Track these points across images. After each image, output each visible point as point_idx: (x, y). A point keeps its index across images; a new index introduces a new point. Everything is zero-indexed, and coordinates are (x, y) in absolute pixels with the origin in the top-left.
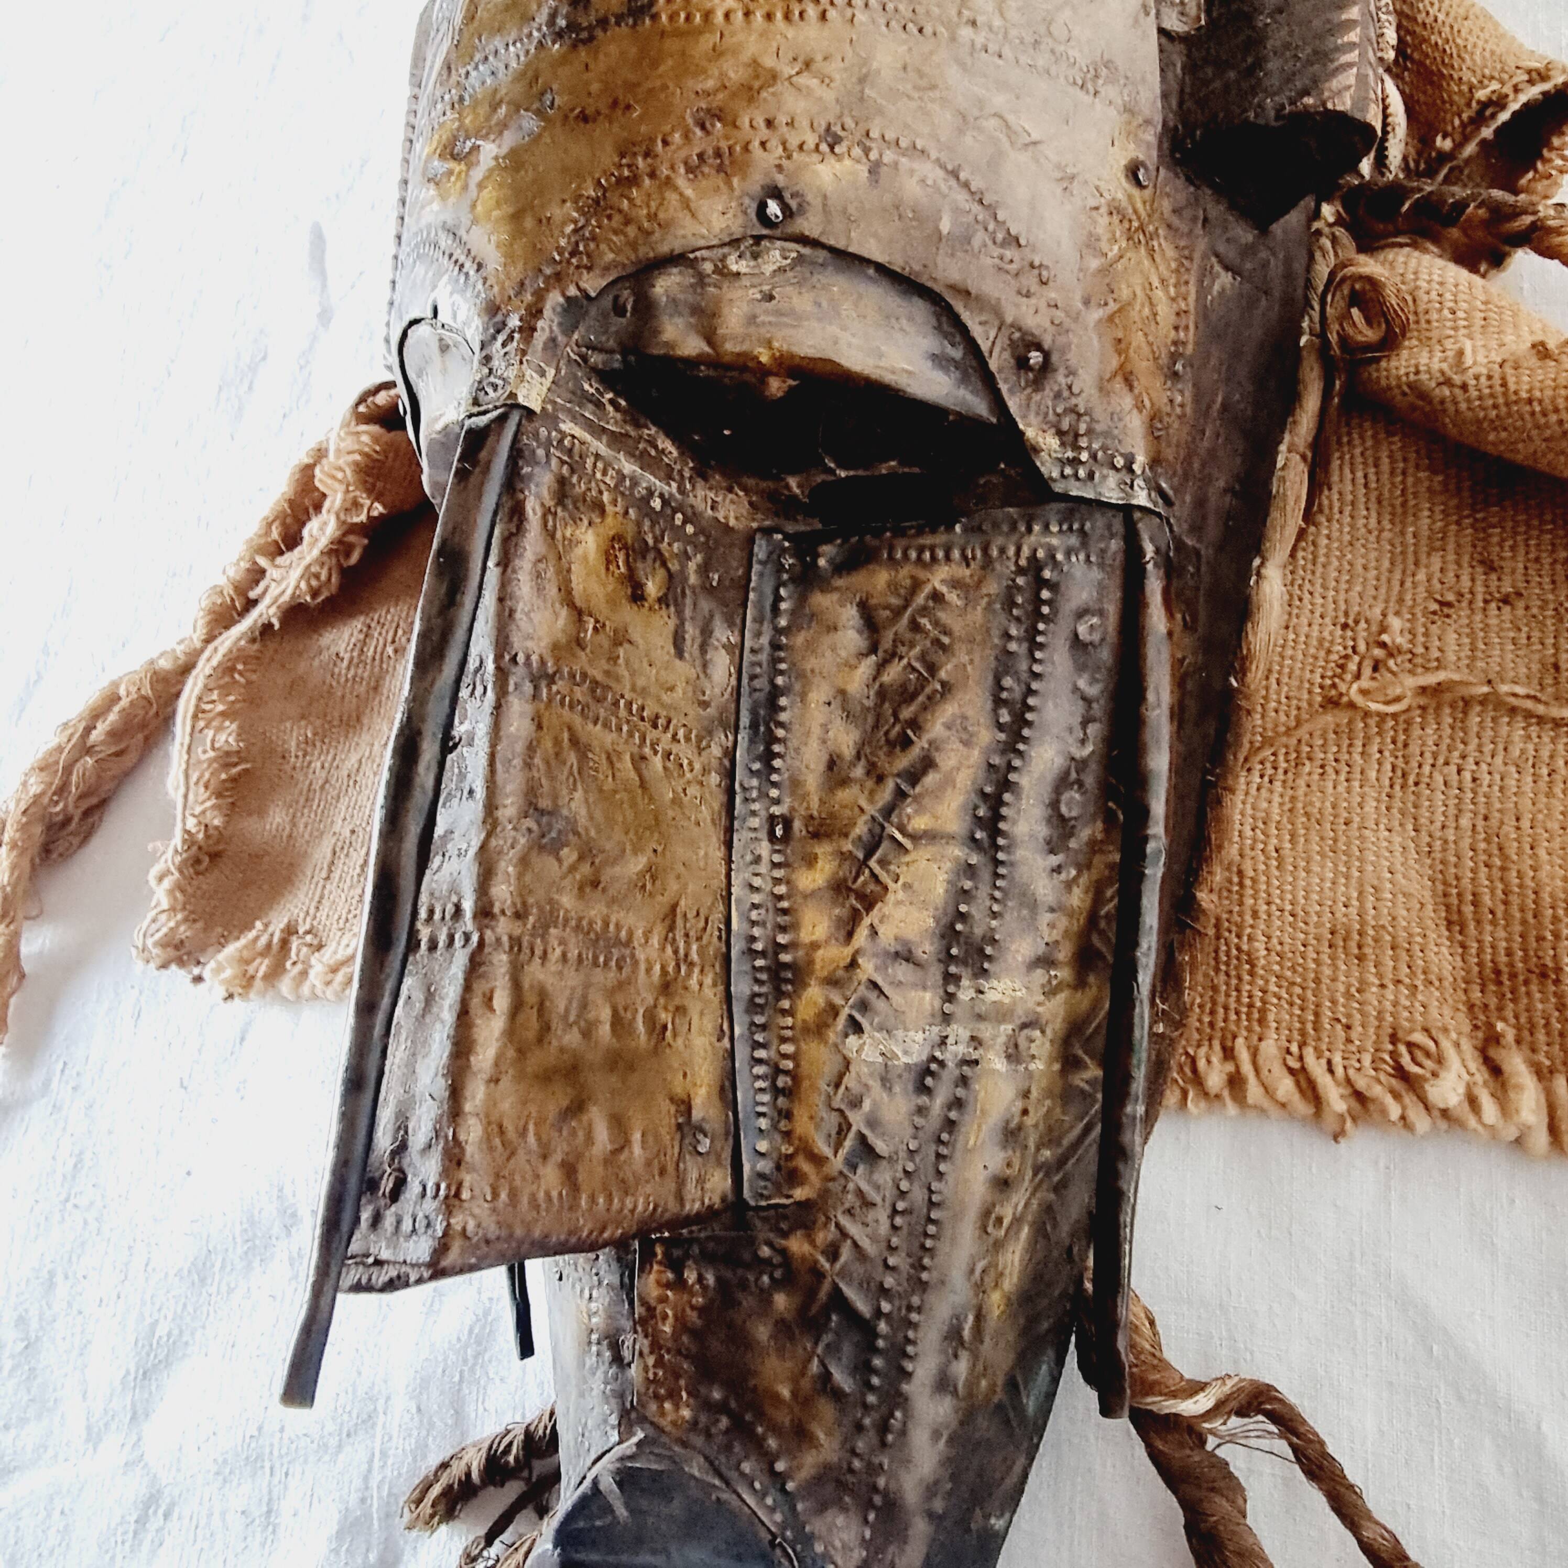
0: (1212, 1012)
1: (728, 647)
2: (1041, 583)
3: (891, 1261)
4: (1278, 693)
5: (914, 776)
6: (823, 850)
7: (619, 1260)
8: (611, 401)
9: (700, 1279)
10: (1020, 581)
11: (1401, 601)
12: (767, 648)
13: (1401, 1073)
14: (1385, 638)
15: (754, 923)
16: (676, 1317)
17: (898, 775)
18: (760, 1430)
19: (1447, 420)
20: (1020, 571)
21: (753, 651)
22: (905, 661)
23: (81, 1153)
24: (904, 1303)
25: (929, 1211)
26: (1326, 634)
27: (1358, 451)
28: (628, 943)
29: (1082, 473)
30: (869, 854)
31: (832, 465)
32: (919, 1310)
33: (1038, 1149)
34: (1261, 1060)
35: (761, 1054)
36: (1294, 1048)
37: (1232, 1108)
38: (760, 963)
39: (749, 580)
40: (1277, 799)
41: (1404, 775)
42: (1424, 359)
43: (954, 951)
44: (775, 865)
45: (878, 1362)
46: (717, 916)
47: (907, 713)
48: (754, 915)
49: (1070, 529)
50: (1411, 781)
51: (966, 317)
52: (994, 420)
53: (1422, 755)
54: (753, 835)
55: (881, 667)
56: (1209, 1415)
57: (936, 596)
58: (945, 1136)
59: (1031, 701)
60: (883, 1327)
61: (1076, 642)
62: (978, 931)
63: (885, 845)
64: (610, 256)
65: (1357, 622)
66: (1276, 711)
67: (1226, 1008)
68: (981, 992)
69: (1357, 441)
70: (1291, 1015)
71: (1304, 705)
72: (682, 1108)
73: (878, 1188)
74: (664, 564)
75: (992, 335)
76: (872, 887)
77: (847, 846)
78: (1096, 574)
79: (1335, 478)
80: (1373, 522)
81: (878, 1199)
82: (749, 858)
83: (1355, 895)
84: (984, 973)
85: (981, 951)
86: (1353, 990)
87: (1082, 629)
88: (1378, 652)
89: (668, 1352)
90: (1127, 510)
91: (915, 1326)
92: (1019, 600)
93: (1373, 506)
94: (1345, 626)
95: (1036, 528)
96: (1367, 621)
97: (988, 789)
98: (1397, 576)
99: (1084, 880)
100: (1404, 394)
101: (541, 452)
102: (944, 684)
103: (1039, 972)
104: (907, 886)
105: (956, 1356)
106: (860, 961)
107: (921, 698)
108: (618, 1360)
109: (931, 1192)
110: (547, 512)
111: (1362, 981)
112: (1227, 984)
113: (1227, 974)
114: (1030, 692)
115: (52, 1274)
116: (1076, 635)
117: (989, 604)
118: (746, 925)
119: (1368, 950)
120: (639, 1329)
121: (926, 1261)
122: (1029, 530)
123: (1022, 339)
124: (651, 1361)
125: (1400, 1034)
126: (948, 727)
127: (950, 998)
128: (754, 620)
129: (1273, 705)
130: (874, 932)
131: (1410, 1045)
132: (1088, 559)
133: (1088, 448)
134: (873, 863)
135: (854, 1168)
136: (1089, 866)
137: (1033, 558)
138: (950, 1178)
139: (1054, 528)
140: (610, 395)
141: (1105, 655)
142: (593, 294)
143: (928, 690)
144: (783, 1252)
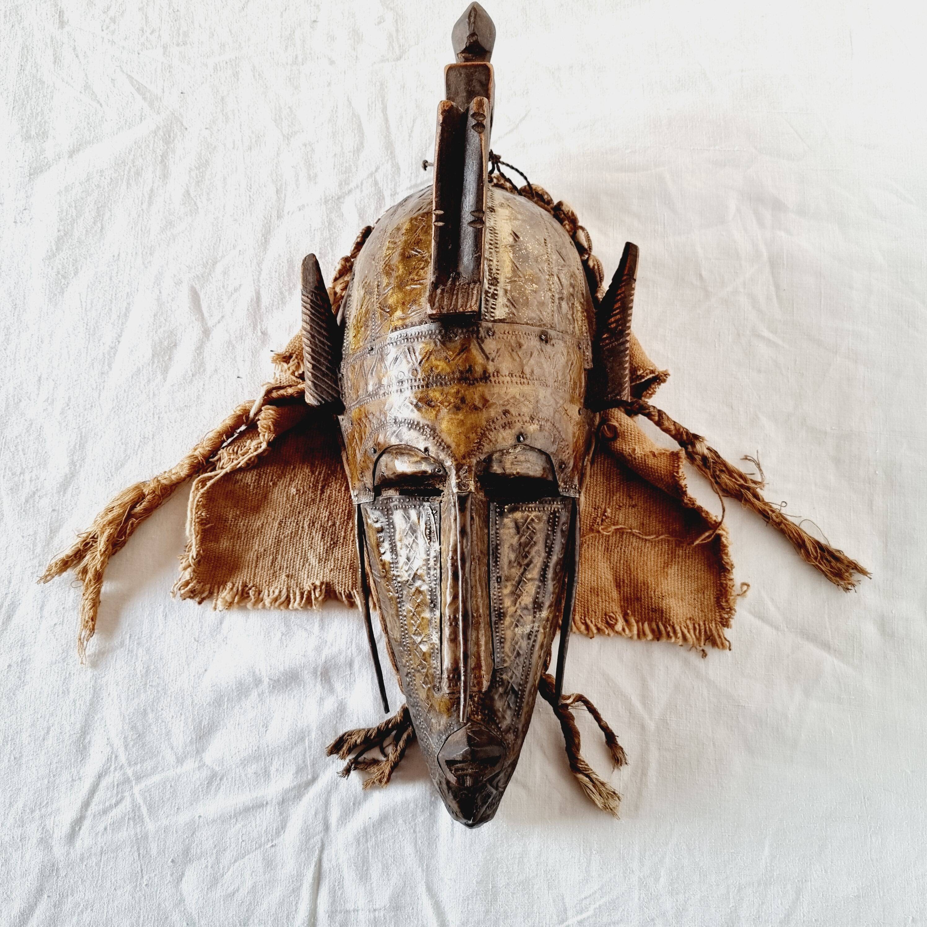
1: (486, 534)
3: (522, 678)
5: (528, 565)
6: (509, 584)
10: (551, 516)
11: (609, 504)
12: (495, 534)
13: (608, 623)
14: (606, 513)
15: (495, 603)
17: (525, 565)
20: (551, 514)
21: (492, 534)
22: (525, 536)
24: (524, 686)
25: (529, 666)
26: (591, 510)
27: (599, 460)
29: (567, 490)
30: (519, 584)
32: (526, 687)
35: (497, 634)
36: (583, 617)
38: (497, 612)
39: (489, 515)
42: (624, 447)
43: (536, 606)
44: (498, 588)
45: (518, 700)
47: (526, 549)
48: (495, 601)
49: (562, 503)
50: (609, 550)
51: (552, 458)
52: (553, 481)
54: (494, 581)
55: (520, 538)
57: (532, 520)
58: (532, 649)
59: (553, 546)
60: (520, 692)
61: (562, 531)
62: (540, 601)
63: (522, 582)
64: (486, 450)
65: (598, 508)
69: (599, 457)
70: (582, 609)
71: (585, 529)
73: (520, 662)
75: (556, 462)
76: (520, 592)
77: (514, 583)
78: (567, 514)
80: (601, 480)
81: (520, 664)
82: (494, 587)
83: (596, 579)
85: (540, 605)
86: (596, 603)
88: (604, 517)
90: (574, 499)
91: (525, 691)
92: (551, 521)
93: (601, 475)
94: (595, 509)
95: (555, 503)
96: (601, 508)
97: (543, 567)
98: (608, 497)
99: (559, 586)
102: (534, 542)
103: (550, 608)
104: (527, 592)
106: (517, 610)
107: (529, 546)
109: (530, 661)
111: (598, 601)
114: (553, 543)
116: (562, 529)
117: (544, 522)
118: (493, 604)
119: (599, 593)
121: (528, 677)
122: (553, 503)
123: (561, 462)
125: (607, 614)
126: (535, 553)
127: (535, 617)
128: (492, 526)
130: (520, 603)
131: (609, 616)
132: (565, 510)
133: (569, 484)
134: (520, 587)
135: (516, 658)
137: (554, 510)
139: (559, 503)
141: (567, 533)
142: (483, 460)
143: (531, 543)
144: (502, 678)
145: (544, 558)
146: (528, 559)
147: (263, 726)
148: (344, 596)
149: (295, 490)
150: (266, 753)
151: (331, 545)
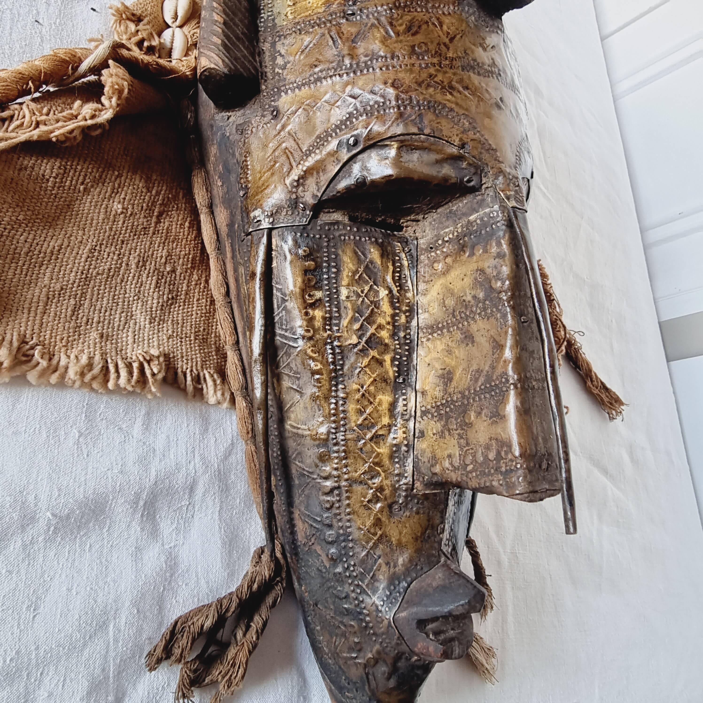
147: (29, 608)
148: (189, 378)
149: (120, 206)
150: (33, 662)
151: (168, 299)
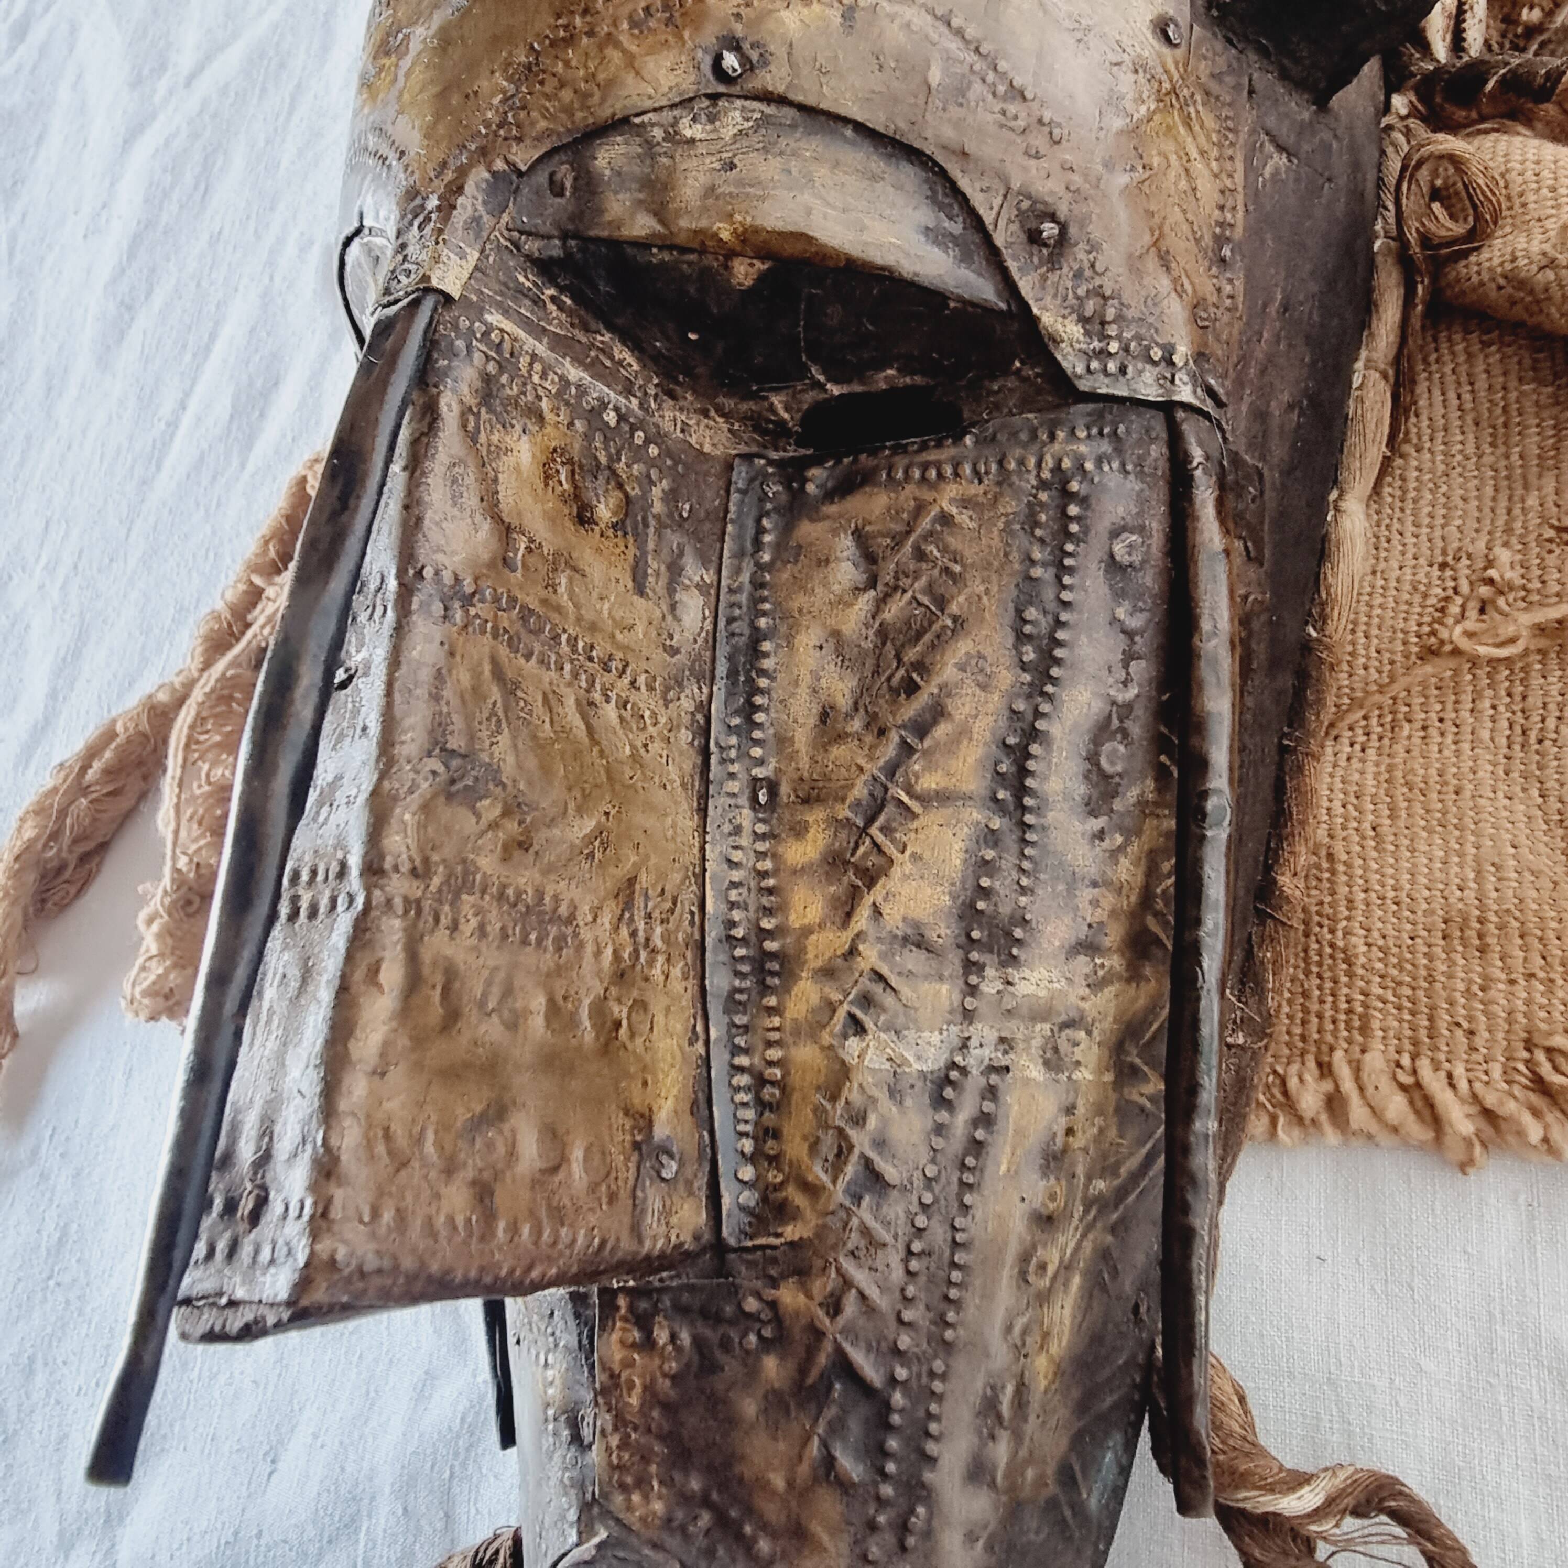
0: (1304, 1023)
1: (702, 588)
2: (1068, 496)
3: (907, 1315)
4: (1367, 648)
5: (922, 729)
6: (816, 816)
7: (577, 1315)
8: (553, 298)
9: (673, 1337)
10: (1043, 496)
11: (1509, 530)
12: (747, 587)
13: (1540, 1085)
14: (1492, 573)
15: (732, 905)
16: (645, 1388)
17: (903, 726)
18: (748, 1529)
19: (1553, 310)
20: (1043, 485)
21: (731, 591)
22: (909, 595)
23: (66, 1225)
24: (925, 1369)
25: (953, 1255)
26: (1421, 577)
27: (1448, 369)
28: (571, 919)
29: (1112, 367)
30: (870, 821)
31: (821, 378)
32: (943, 1377)
33: (1089, 1178)
34: (1364, 1076)
35: (743, 1060)
36: (1406, 1061)
37: (1332, 1136)
38: (740, 952)
39: (727, 511)
40: (1371, 769)
41: (1524, 732)
42: (1520, 242)
43: (975, 934)
44: (757, 837)
45: (893, 1444)
46: (689, 896)
47: (911, 654)
48: (733, 895)
49: (1101, 433)
50: (1533, 736)
51: (964, 183)
52: (1003, 306)
53: (1545, 705)
54: (732, 801)
55: (881, 603)
56: (1317, 1514)
57: (945, 519)
58: (970, 1161)
59: (1061, 635)
60: (898, 1398)
61: (1113, 565)
62: (1005, 909)
63: (890, 810)
64: (543, 124)
65: (1457, 559)
66: (1366, 668)
67: (1320, 1016)
68: (1009, 983)
69: (1447, 358)
70: (1401, 1021)
71: (1399, 658)
72: (642, 1123)
73: (887, 1224)
74: (620, 486)
75: (997, 202)
76: (874, 859)
77: (844, 812)
78: (1133, 485)
79: (1423, 403)
80: (1470, 449)
81: (887, 1237)
82: (727, 828)
83: (1472, 875)
84: (1014, 960)
85: (1009, 934)
86: (1475, 988)
87: (1119, 549)
88: (1485, 591)
89: (635, 1429)
90: (1168, 408)
91: (939, 1398)
92: (1043, 517)
93: (1470, 428)
94: (1443, 566)
95: (1061, 435)
96: (1469, 557)
97: (1011, 740)
98: (1503, 503)
99: (1134, 848)
100: (1500, 288)
101: (460, 344)
102: (955, 619)
103: (1082, 959)
104: (915, 857)
105: (992, 1437)
106: (861, 947)
107: (928, 637)
108: (576, 1439)
109: (953, 1227)
110: (466, 411)
111: (1486, 977)
112: (1320, 988)
113: (1320, 977)
114: (1059, 624)
115: (32, 1359)
116: (1112, 556)
117: (1008, 524)
118: (724, 907)
119: (1492, 940)
120: (601, 1400)
121: (951, 1316)
122: (1052, 437)
123: (1032, 209)
124: (615, 1441)
125: (1537, 1039)
126: (962, 668)
127: (972, 990)
128: (733, 556)
129: (1362, 660)
130: (877, 911)
131: (1549, 1051)
132: (1123, 465)
133: (1119, 337)
134: (874, 830)
135: (857, 1199)
136: (1139, 833)
137: (1057, 469)
138: (978, 1213)
139: (1082, 434)
140: (551, 292)
141: (1149, 580)
142: (524, 168)
143: (936, 627)
144: (773, 1305)
145: (1012, 696)
146: (922, 700)
